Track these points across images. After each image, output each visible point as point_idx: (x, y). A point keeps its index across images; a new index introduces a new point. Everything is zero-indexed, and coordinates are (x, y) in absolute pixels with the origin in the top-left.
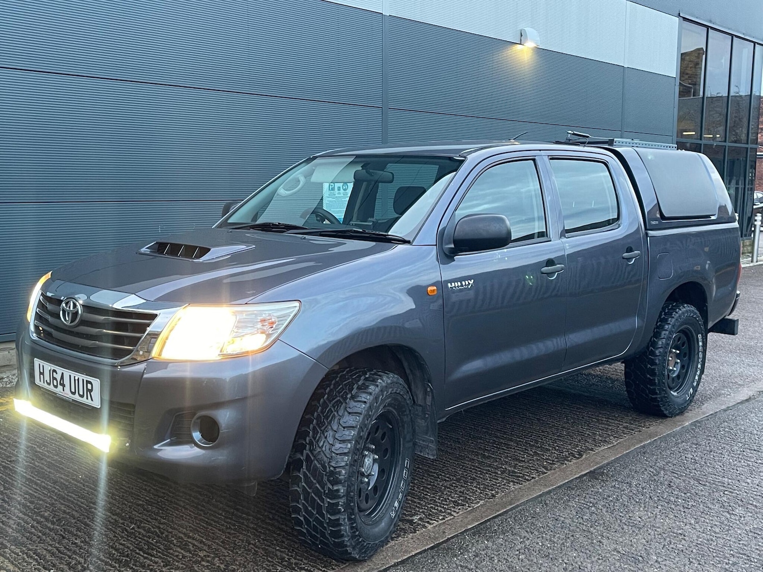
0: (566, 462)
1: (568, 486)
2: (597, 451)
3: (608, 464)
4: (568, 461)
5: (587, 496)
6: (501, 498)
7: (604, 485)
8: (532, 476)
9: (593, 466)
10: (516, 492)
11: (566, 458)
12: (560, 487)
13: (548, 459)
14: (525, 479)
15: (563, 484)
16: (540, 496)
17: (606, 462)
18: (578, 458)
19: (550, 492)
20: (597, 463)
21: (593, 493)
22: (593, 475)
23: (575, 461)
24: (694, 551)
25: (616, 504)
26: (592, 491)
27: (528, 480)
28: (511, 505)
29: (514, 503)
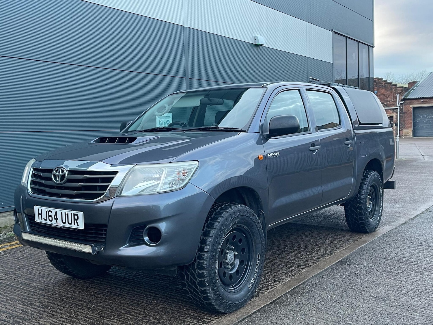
0: (325, 257)
1: (332, 269)
2: (339, 251)
3: (347, 257)
4: (326, 256)
5: (344, 272)
6: (298, 276)
7: (350, 266)
8: (310, 265)
9: (340, 258)
10: (305, 273)
11: (324, 255)
12: (327, 269)
13: (315, 256)
14: (307, 266)
15: (329, 268)
16: (318, 274)
17: (346, 256)
18: (330, 255)
19: (323, 272)
20: (342, 257)
21: (346, 271)
22: (342, 262)
23: (330, 257)
24: (412, 293)
25: (360, 275)
26: (345, 270)
27: (308, 267)
28: (305, 279)
29: (306, 279)
